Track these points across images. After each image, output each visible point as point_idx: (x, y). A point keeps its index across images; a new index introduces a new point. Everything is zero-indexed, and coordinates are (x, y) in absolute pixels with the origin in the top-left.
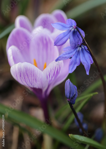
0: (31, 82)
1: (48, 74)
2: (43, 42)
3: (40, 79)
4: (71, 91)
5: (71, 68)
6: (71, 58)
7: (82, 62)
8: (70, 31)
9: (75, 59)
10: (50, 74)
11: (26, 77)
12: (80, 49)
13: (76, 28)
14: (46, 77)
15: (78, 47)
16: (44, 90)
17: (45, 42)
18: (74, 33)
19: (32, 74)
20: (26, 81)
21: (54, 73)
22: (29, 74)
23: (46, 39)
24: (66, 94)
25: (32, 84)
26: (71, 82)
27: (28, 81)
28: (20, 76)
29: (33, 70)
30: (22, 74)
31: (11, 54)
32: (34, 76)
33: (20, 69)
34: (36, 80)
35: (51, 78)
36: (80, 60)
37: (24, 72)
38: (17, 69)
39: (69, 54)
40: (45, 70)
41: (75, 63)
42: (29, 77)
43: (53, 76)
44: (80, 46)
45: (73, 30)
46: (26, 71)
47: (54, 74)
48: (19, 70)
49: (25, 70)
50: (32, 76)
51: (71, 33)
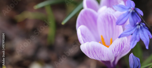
0: (99, 57)
1: (113, 49)
2: (108, 19)
3: (107, 54)
4: (134, 63)
5: (132, 44)
6: (132, 34)
7: (142, 38)
8: (129, 12)
9: (135, 36)
10: (115, 49)
11: (94, 54)
12: (139, 27)
13: (134, 9)
14: (112, 52)
15: (137, 25)
16: (112, 61)
17: (110, 19)
18: (133, 14)
19: (99, 51)
20: (95, 56)
21: (119, 48)
22: (96, 51)
23: (111, 17)
24: (130, 66)
25: (100, 59)
26: (134, 55)
27: (96, 56)
28: (89, 53)
29: (100, 48)
30: (90, 52)
31: (80, 34)
32: (101, 52)
33: (89, 47)
34: (103, 55)
35: (116, 52)
36: (139, 36)
37: (92, 50)
38: (86, 48)
39: (130, 31)
40: (111, 46)
41: (136, 39)
42: (97, 54)
43: (118, 51)
44: (139, 25)
45: (131, 11)
46: (94, 49)
47: (119, 50)
48: (87, 48)
49: (92, 48)
50: (100, 52)
51: (130, 14)
